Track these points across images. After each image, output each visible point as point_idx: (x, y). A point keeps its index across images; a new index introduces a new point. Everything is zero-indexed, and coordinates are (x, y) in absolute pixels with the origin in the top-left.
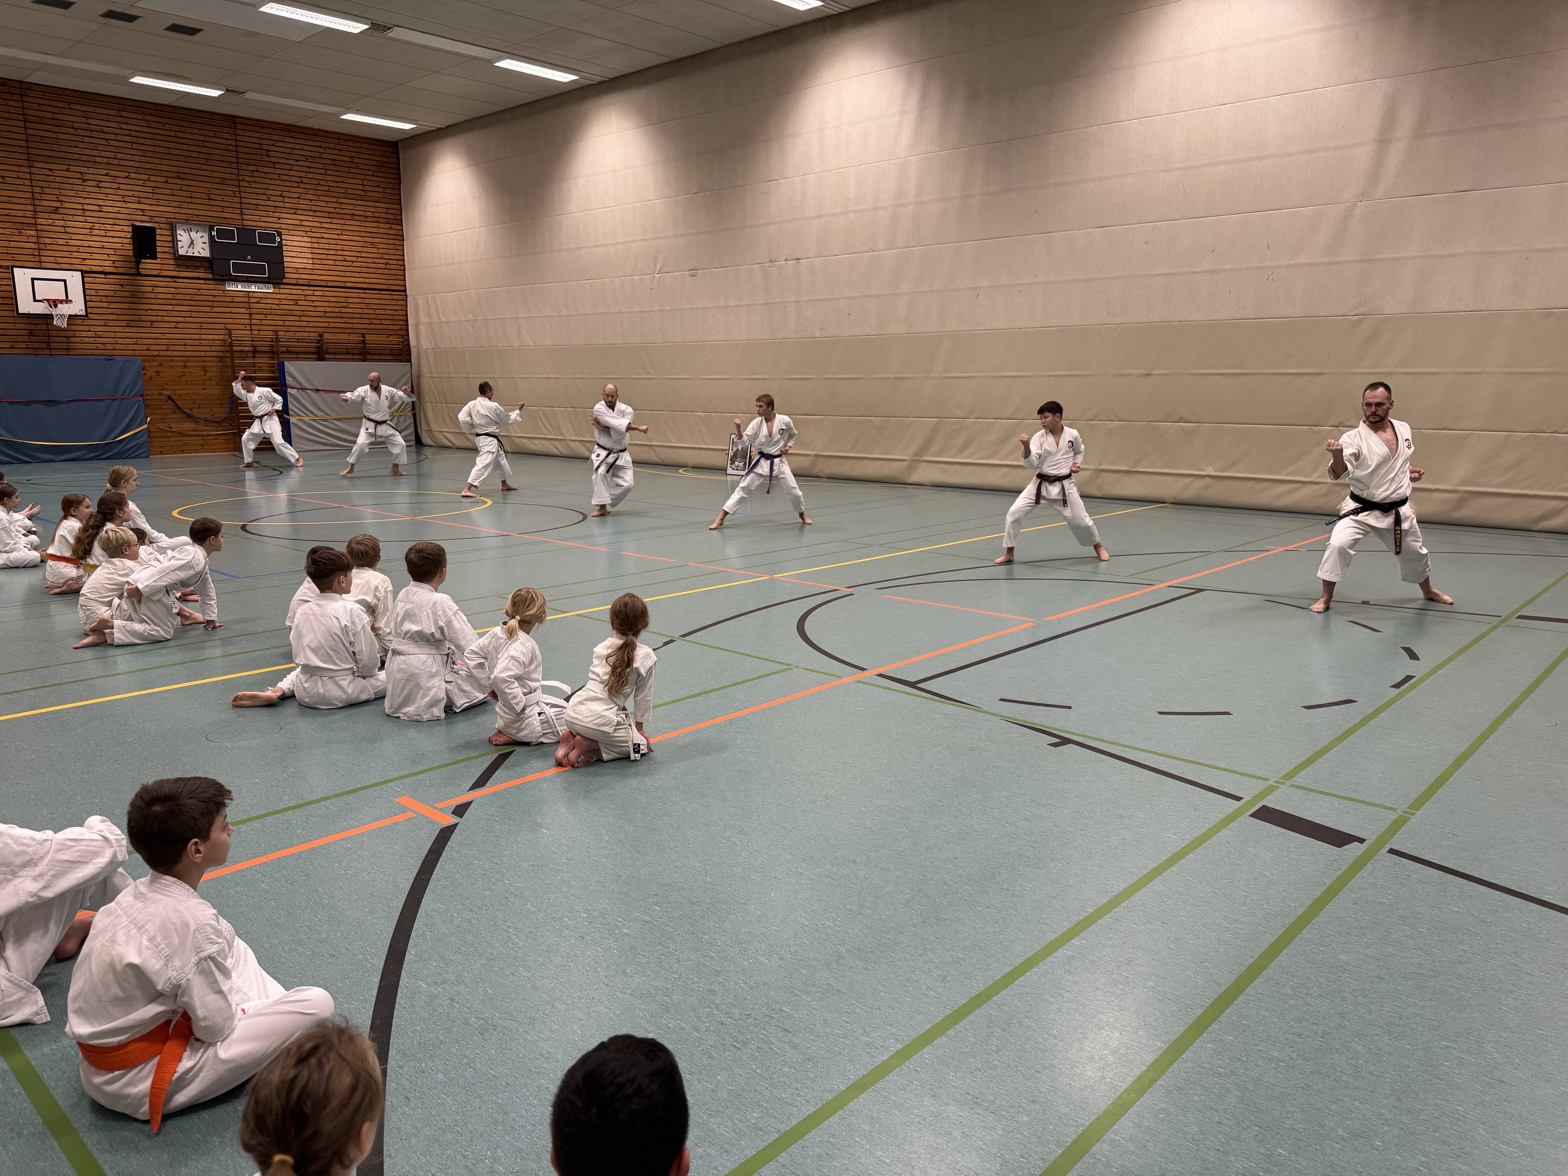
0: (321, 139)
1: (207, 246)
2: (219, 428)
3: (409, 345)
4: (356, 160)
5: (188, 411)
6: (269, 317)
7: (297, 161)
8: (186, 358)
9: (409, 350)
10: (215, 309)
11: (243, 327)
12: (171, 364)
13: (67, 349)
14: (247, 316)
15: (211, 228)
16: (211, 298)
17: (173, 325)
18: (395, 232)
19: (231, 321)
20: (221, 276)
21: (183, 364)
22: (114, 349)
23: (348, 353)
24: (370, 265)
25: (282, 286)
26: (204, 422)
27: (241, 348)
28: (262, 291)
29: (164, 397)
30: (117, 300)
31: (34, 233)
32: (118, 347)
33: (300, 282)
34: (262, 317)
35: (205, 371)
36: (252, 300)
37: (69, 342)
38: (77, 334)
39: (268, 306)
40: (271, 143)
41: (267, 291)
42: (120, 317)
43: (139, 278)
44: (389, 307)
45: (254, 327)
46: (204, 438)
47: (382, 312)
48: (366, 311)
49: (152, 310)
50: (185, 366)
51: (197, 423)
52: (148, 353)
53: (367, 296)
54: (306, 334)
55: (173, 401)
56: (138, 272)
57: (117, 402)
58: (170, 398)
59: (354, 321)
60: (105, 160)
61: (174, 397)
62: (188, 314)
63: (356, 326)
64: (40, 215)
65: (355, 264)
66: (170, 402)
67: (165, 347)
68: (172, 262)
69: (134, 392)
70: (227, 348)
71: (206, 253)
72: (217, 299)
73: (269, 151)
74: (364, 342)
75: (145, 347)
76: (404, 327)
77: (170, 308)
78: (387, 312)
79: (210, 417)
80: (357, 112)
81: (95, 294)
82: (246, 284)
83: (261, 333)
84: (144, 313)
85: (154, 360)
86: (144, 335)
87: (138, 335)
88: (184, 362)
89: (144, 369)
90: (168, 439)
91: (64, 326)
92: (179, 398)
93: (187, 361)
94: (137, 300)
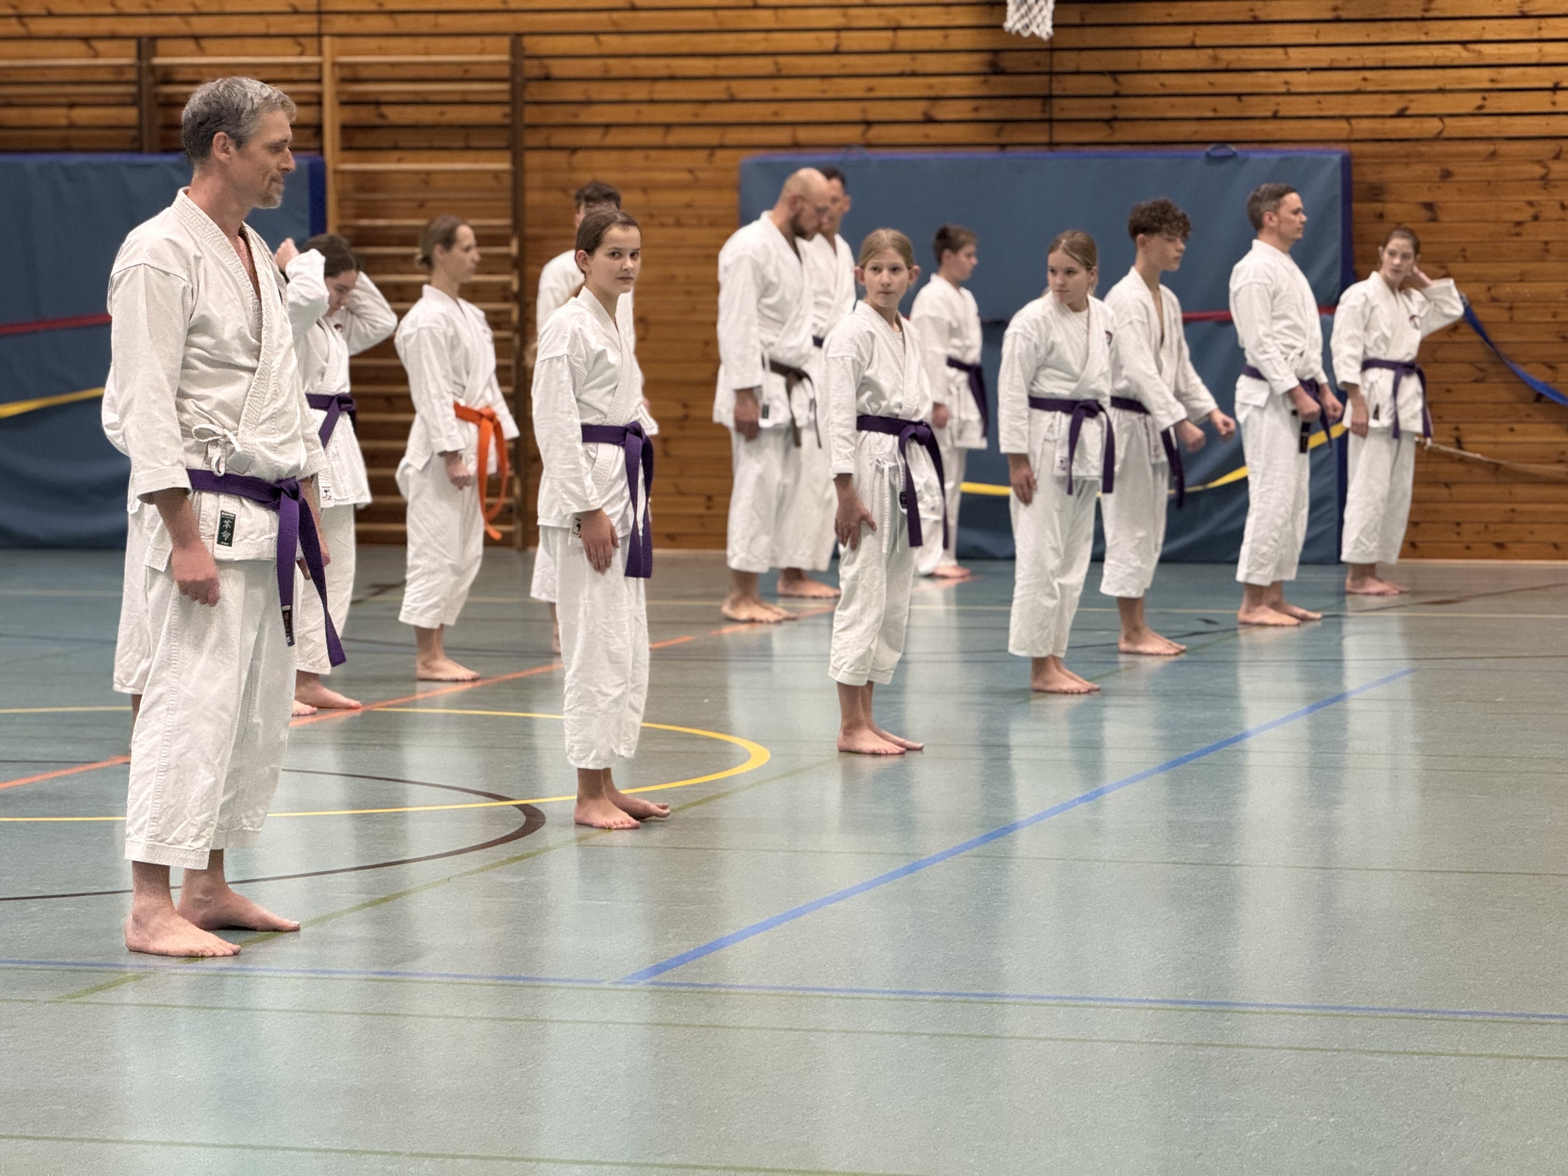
5: (1539, 375)
8: (1550, 147)
21: (1538, 170)
22: (1275, 117)
32: (1290, 106)
37: (1117, 95)
38: (1150, 59)
52: (1404, 126)
55: (1478, 327)
61: (1481, 313)
66: (1466, 334)
67: (1474, 102)
75: (1393, 105)
85: (1421, 157)
86: (1395, 55)
87: (1371, 56)
88: (1540, 162)
89: (1376, 193)
90: (1444, 492)
91: (1044, 29)
92: (1504, 316)
93: (1557, 157)
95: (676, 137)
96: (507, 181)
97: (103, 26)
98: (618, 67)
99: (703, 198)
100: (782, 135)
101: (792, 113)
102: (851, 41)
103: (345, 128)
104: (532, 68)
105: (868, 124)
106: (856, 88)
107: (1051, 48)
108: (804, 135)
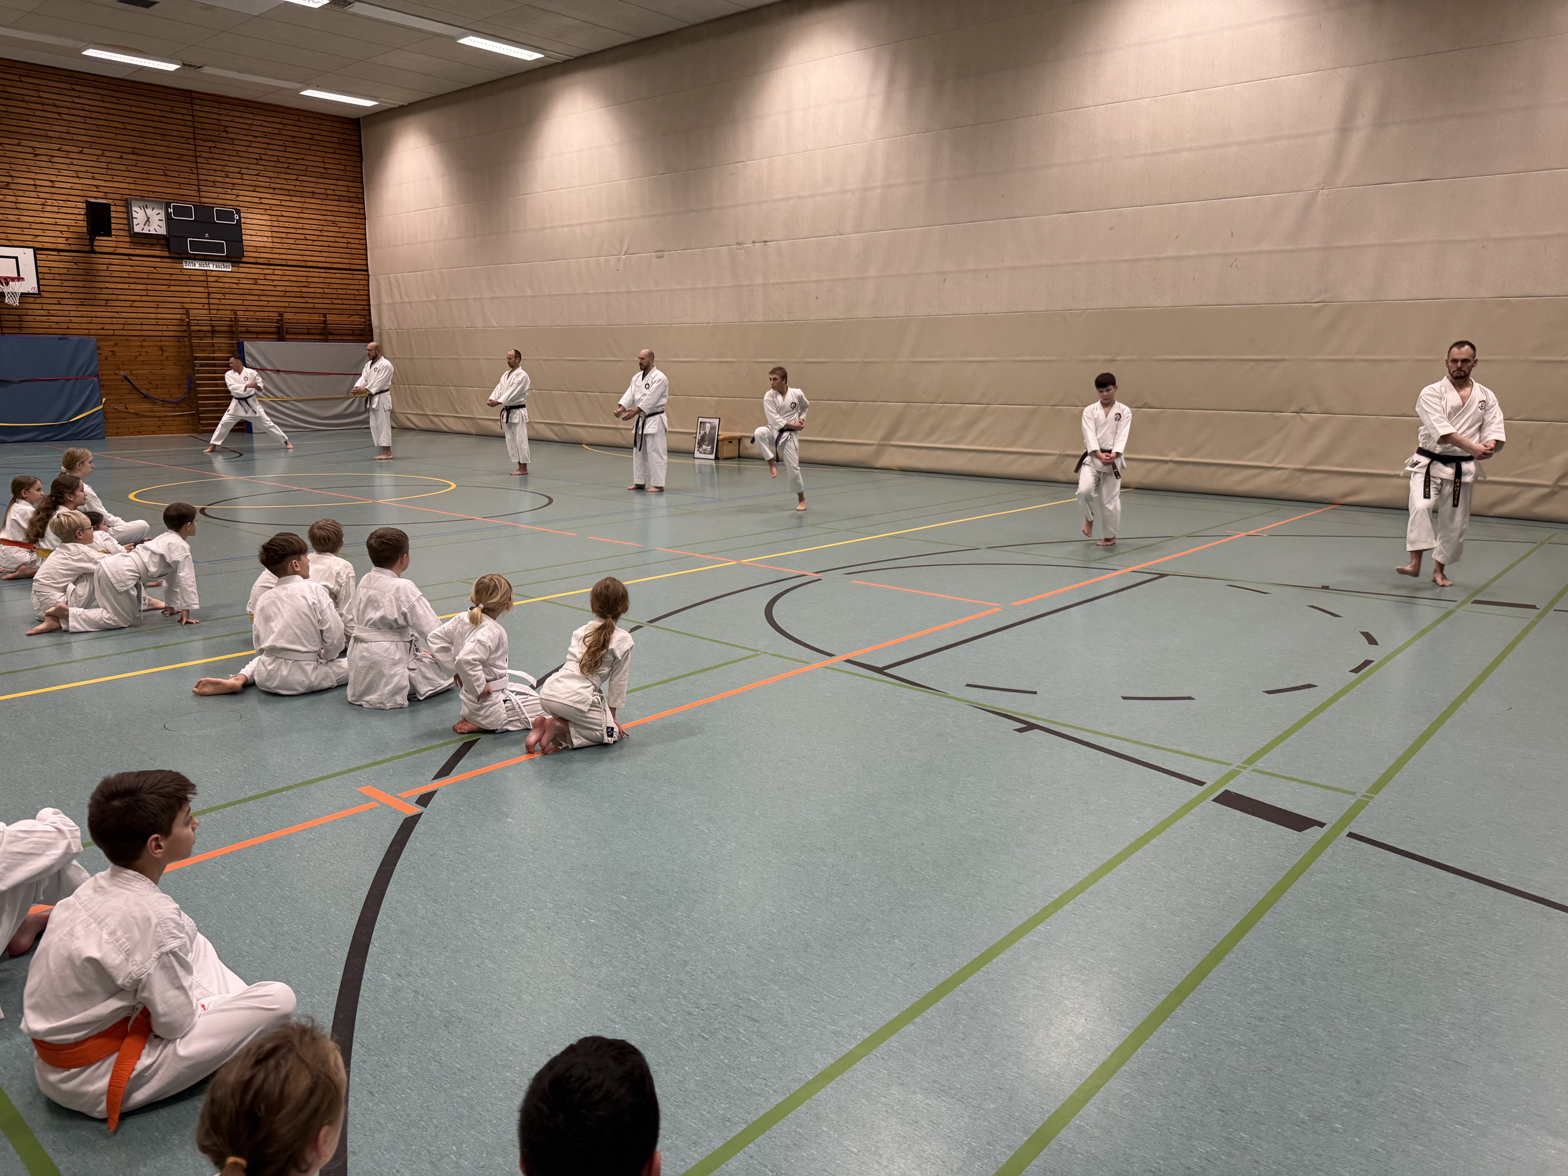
0: (280, 115)
1: (163, 224)
2: (177, 409)
3: (371, 325)
4: (316, 137)
5: (145, 391)
6: (227, 296)
7: (256, 137)
8: (142, 338)
9: (371, 330)
10: (172, 288)
11: (200, 306)
12: (127, 343)
13: (19, 328)
14: (205, 295)
15: (168, 205)
16: (167, 277)
17: (128, 304)
18: (357, 211)
19: (188, 300)
20: (178, 254)
21: (139, 344)
22: (68, 328)
23: (309, 334)
24: (330, 244)
25: (241, 265)
26: (161, 403)
27: (198, 328)
28: (220, 269)
29: (120, 377)
30: (71, 277)
32: (71, 325)
33: (260, 261)
34: (221, 296)
35: (162, 351)
36: (210, 279)
37: (21, 321)
38: (30, 312)
39: (227, 285)
40: (230, 119)
41: (225, 270)
42: (74, 296)
43: (93, 255)
44: (350, 287)
45: (212, 307)
46: (162, 419)
47: (344, 292)
48: (327, 291)
49: (107, 288)
50: (142, 346)
51: (154, 404)
53: (328, 275)
54: (266, 314)
55: (129, 381)
56: (93, 249)
57: (71, 382)
58: (126, 378)
59: (315, 301)
60: (58, 135)
61: (129, 377)
62: (145, 293)
63: (317, 306)
65: (315, 243)
66: (126, 382)
67: (121, 327)
68: (127, 239)
69: (89, 372)
70: (185, 328)
71: (163, 231)
72: (174, 277)
73: (226, 127)
74: (325, 321)
75: (100, 326)
76: (366, 307)
77: (126, 286)
78: (349, 292)
79: (167, 397)
80: (318, 87)
81: (49, 271)
82: (204, 262)
83: (219, 312)
84: (98, 291)
85: (111, 340)
86: (99, 314)
87: (92, 314)
88: (140, 342)
90: (124, 420)
92: (135, 378)
93: (144, 340)
94: (93, 278)
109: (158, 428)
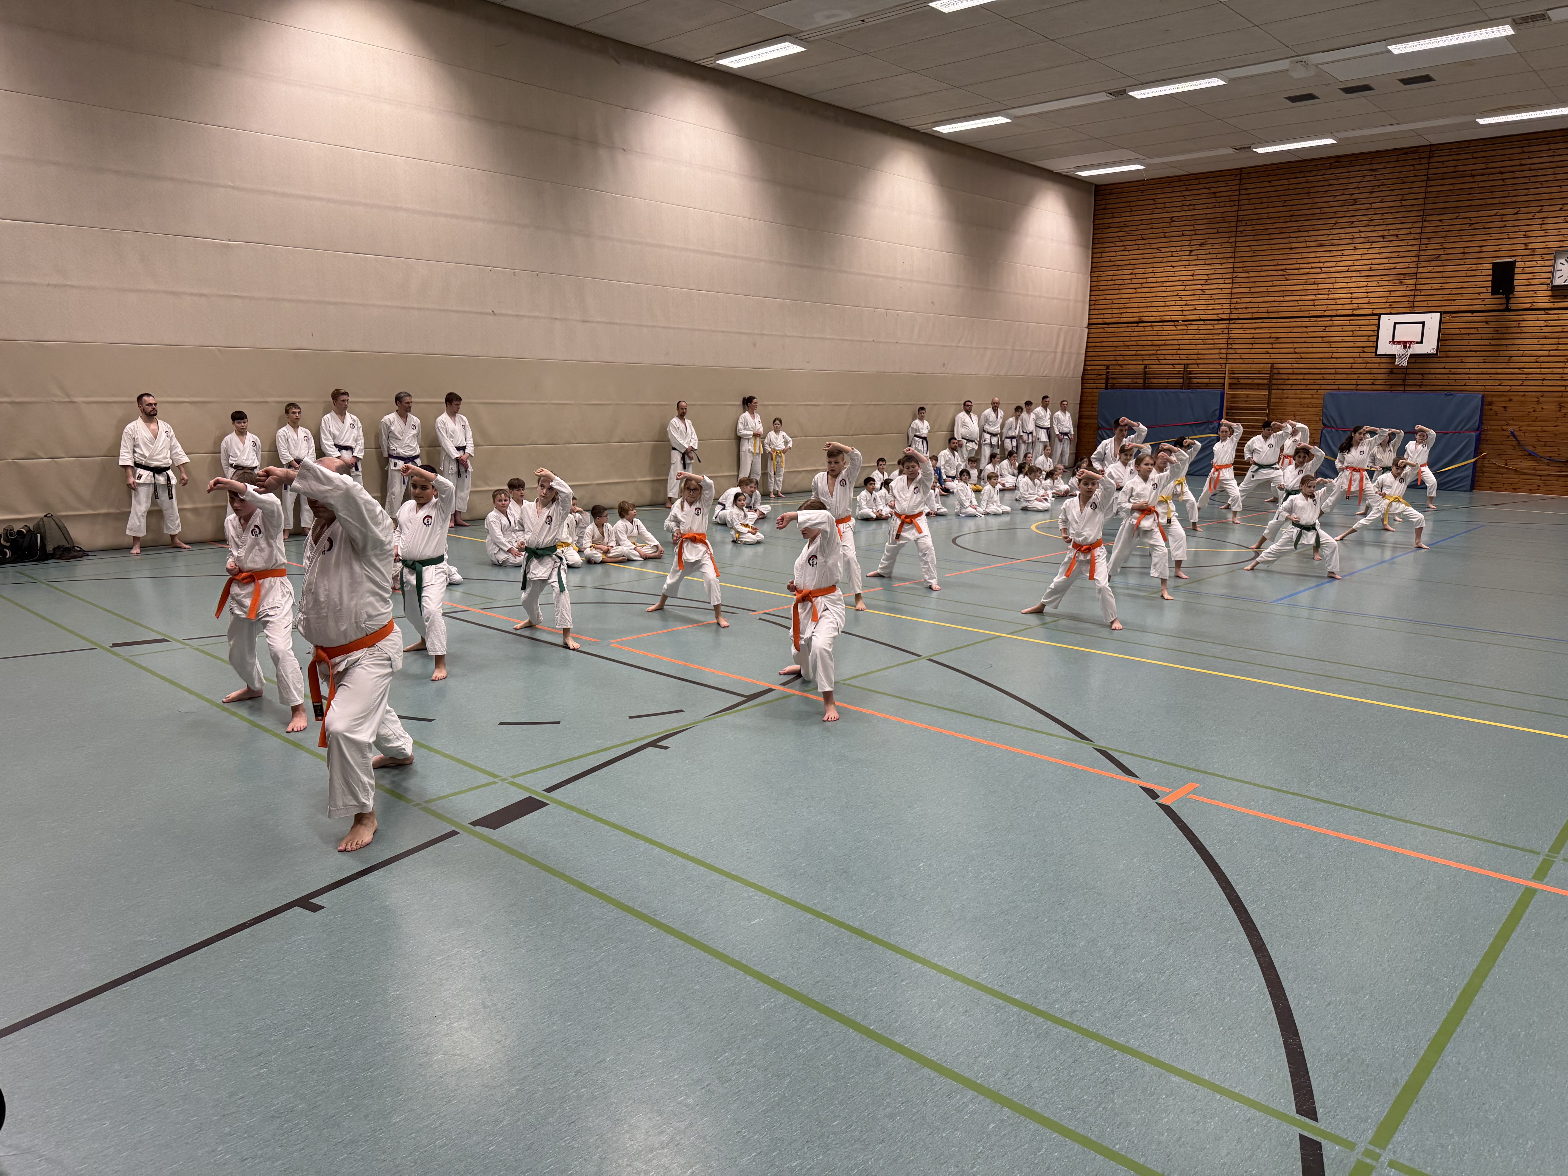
2: (1564, 469)
5: (1531, 449)
8: (1541, 394)
12: (1523, 399)
13: (1420, 385)
17: (1534, 359)
21: (1536, 399)
22: (1465, 385)
26: (1546, 461)
29: (1507, 433)
30: (1479, 336)
31: (1412, 281)
32: (1468, 383)
35: (1561, 407)
37: (1423, 379)
38: (1432, 371)
42: (1479, 354)
43: (1507, 313)
46: (1543, 478)
49: (1514, 345)
50: (1538, 402)
51: (1538, 462)
52: (1500, 388)
55: (1515, 437)
56: (1507, 307)
57: (1448, 435)
58: (1512, 434)
60: (1497, 201)
61: (1516, 434)
64: (1423, 264)
66: (1511, 438)
67: (1520, 383)
68: (1549, 293)
69: (1467, 427)
75: (1498, 382)
77: (1535, 341)
79: (1554, 456)
81: (1459, 332)
84: (1504, 348)
85: (1504, 396)
86: (1499, 371)
87: (1493, 371)
88: (1537, 398)
89: (1491, 404)
90: (1501, 476)
91: (1405, 364)
92: (1523, 434)
93: (1542, 396)
94: (1501, 336)
95: (1309, 387)
96: (1267, 396)
97: (1176, 362)
98: (1296, 371)
99: (1314, 401)
100: (1336, 387)
101: (1338, 382)
102: (1355, 366)
103: (1230, 384)
104: (1275, 371)
105: (1357, 385)
106: (1355, 376)
107: (1407, 368)
108: (1341, 387)
109: (1536, 487)
